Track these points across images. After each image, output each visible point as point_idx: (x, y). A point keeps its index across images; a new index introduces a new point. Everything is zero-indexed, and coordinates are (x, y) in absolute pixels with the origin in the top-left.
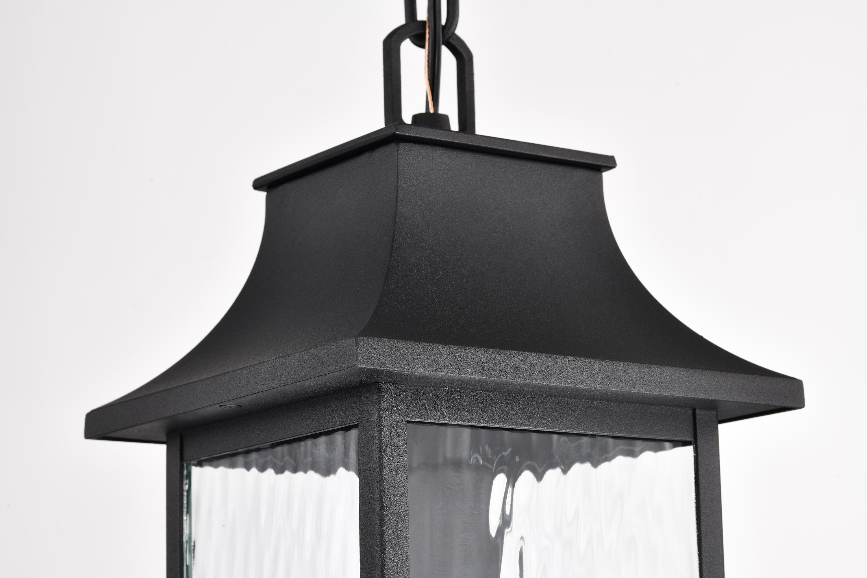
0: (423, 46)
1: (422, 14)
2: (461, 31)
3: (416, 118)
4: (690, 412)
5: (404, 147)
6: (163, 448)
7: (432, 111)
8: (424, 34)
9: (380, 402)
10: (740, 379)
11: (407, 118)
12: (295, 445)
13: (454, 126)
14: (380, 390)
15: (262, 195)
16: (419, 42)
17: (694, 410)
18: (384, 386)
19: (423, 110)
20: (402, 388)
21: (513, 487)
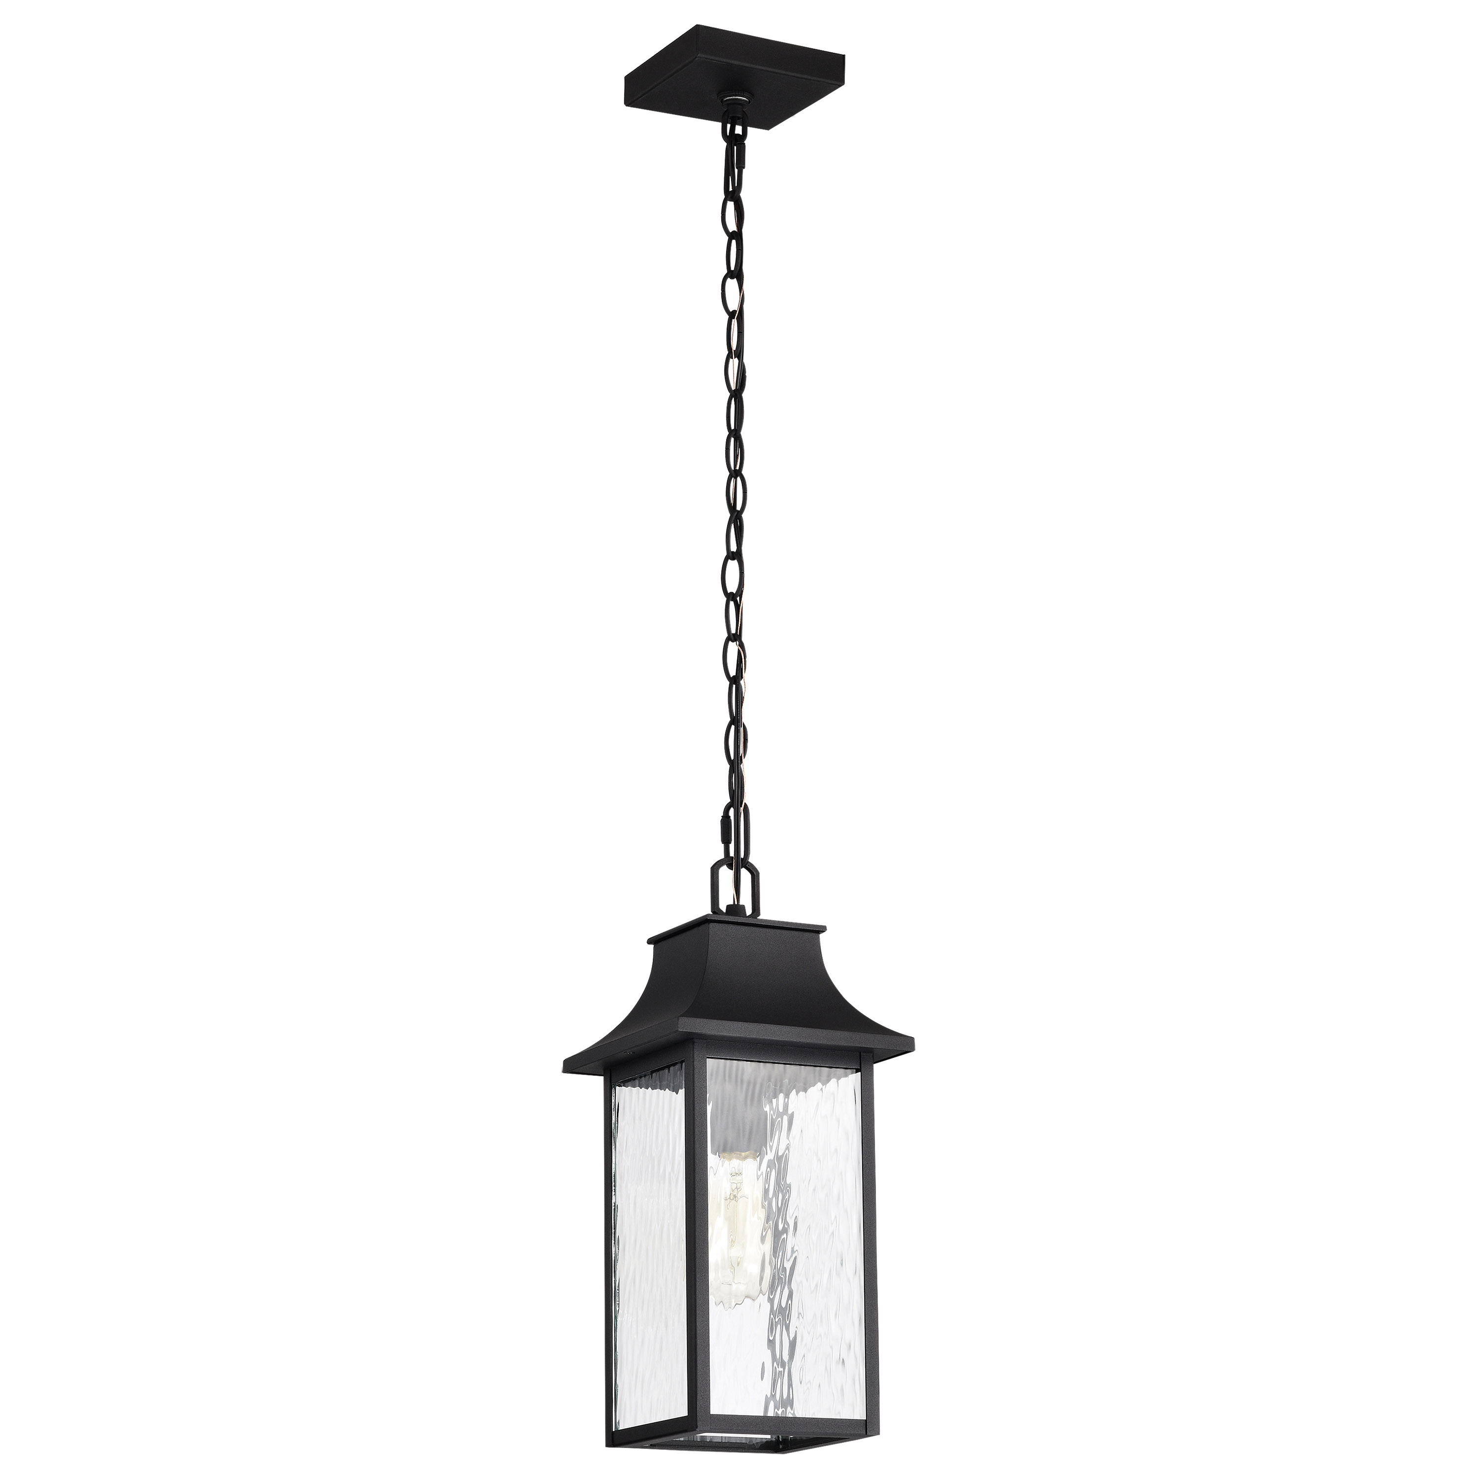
0: (732, 870)
1: (732, 854)
2: (751, 860)
3: (728, 907)
4: (858, 1054)
5: (712, 925)
6: (602, 1078)
7: (736, 903)
8: (733, 863)
9: (693, 1048)
10: (878, 1037)
11: (723, 907)
12: (661, 1072)
13: (749, 911)
14: (693, 1043)
15: (652, 946)
16: (730, 867)
17: (860, 1053)
18: (696, 1040)
19: (732, 903)
20: (705, 1041)
21: (788, 1098)
